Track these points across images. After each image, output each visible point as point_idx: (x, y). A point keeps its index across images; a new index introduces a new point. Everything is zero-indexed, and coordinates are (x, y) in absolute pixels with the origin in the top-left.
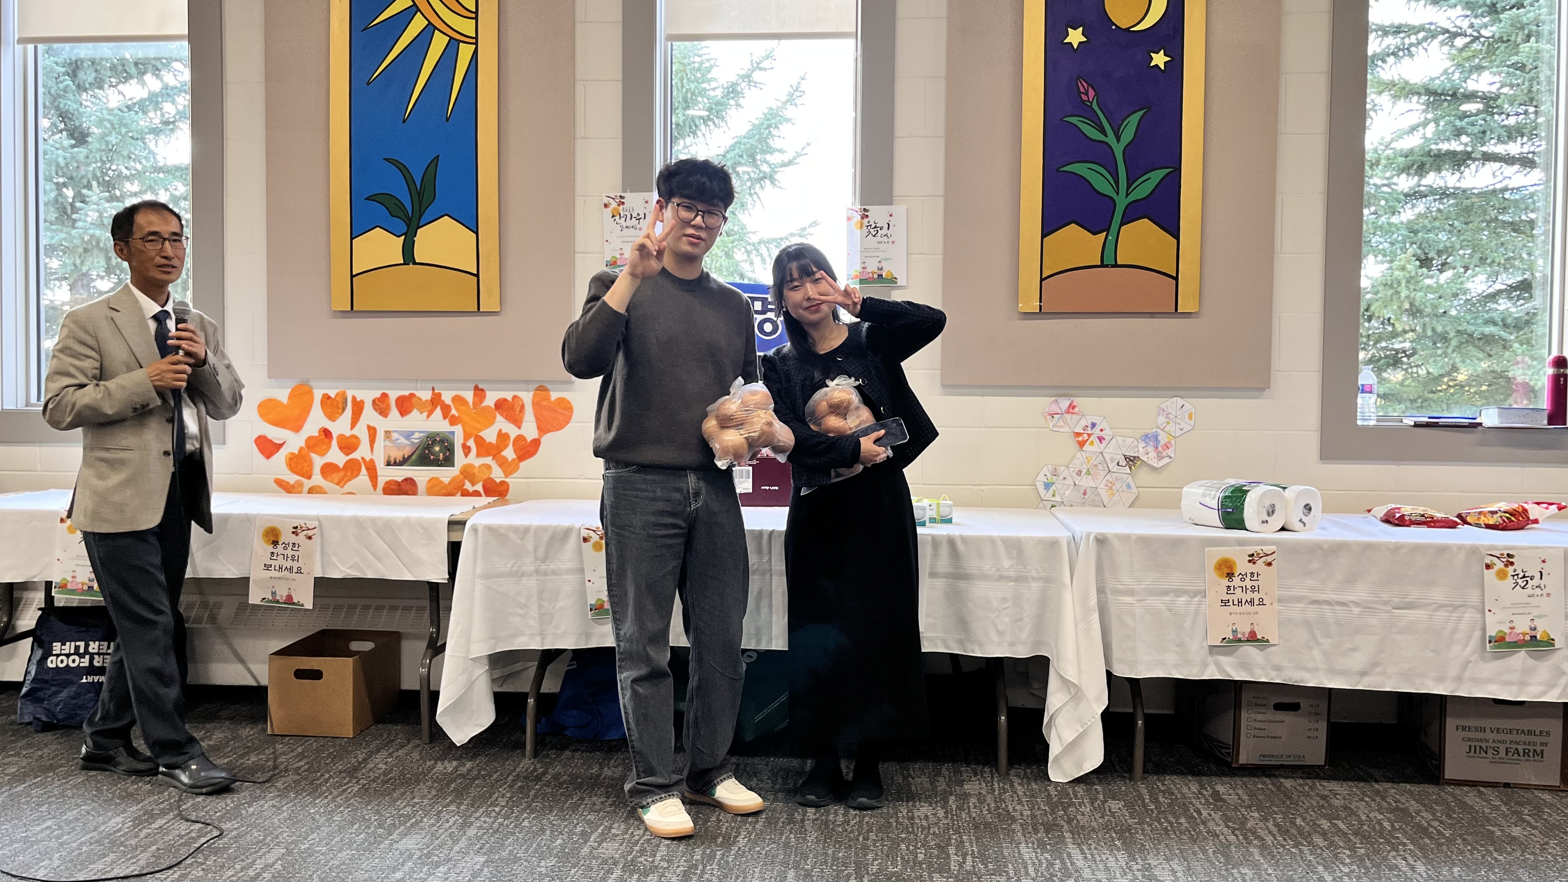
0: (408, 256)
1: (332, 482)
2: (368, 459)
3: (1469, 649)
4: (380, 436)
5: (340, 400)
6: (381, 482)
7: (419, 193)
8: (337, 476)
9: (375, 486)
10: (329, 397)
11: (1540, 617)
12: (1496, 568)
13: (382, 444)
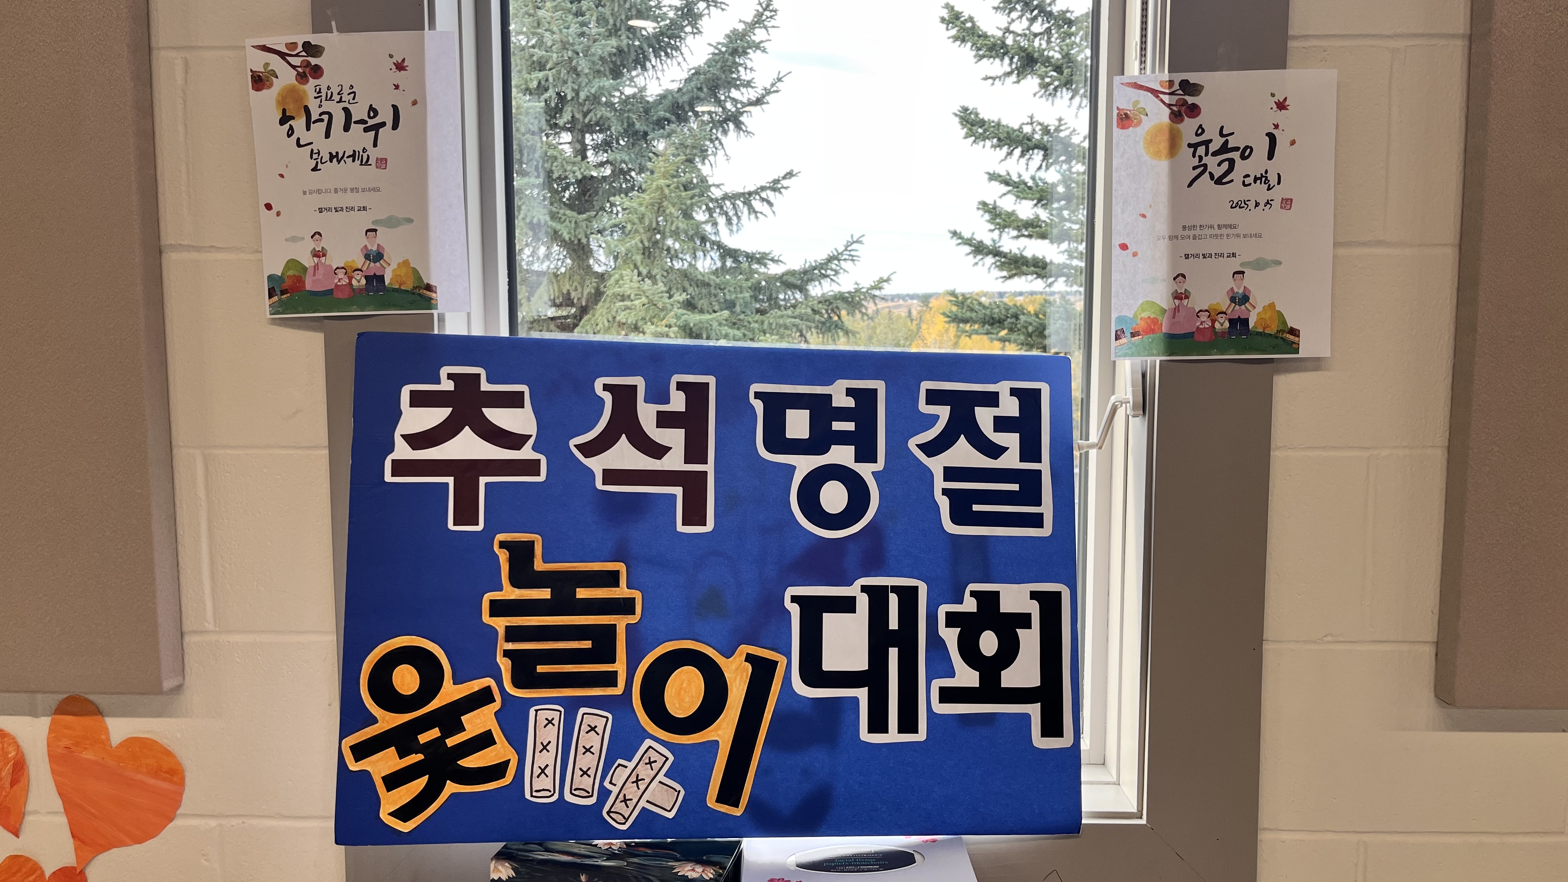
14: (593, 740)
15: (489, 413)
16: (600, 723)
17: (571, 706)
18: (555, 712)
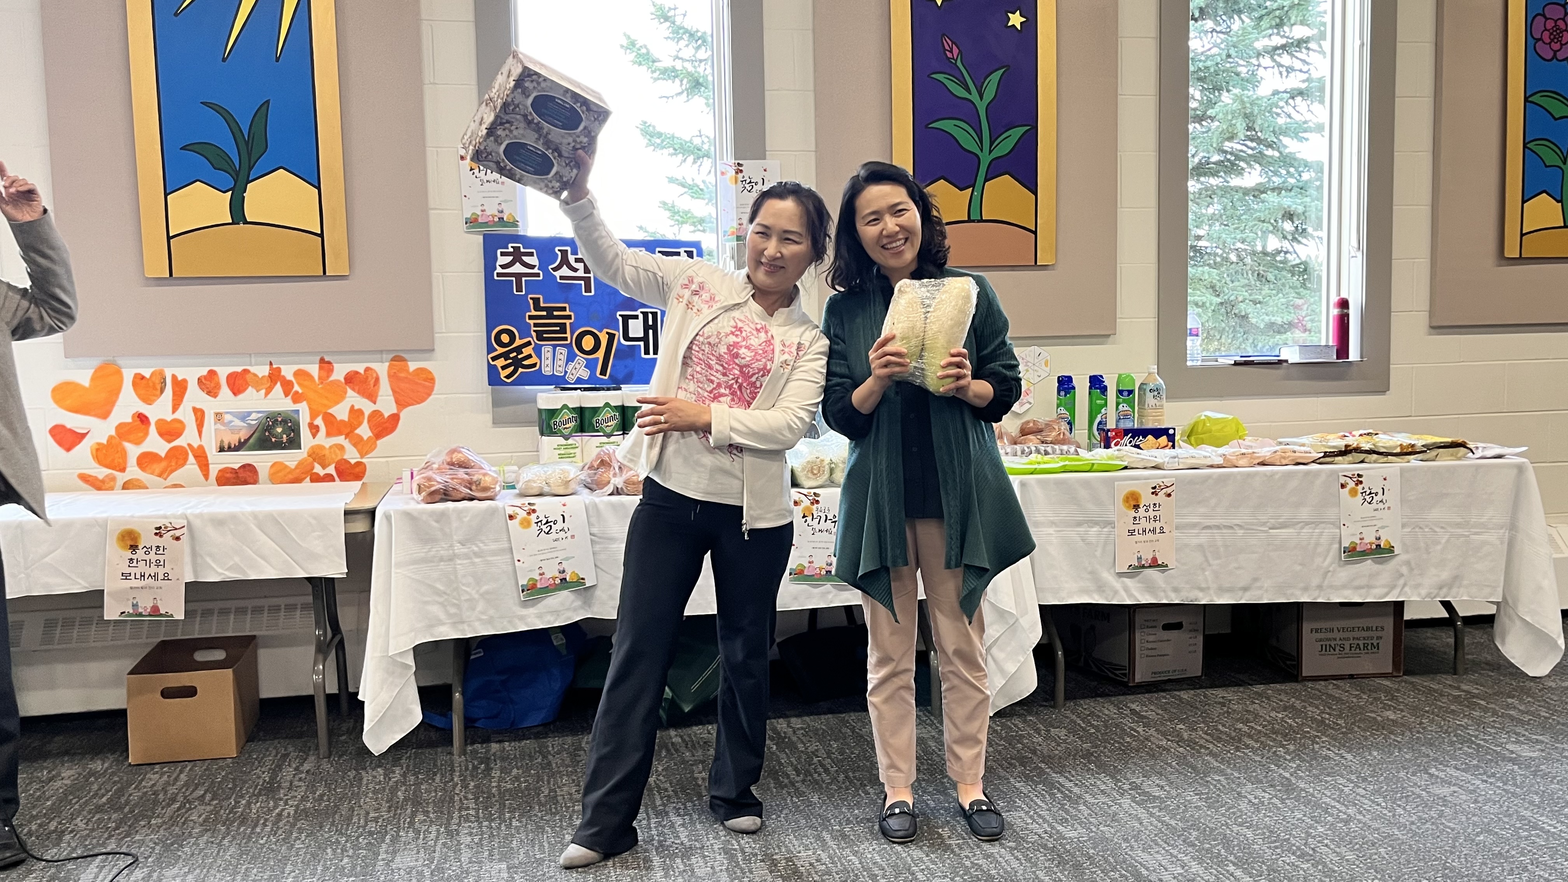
0: (238, 214)
1: (152, 474)
2: (195, 445)
3: (1329, 560)
4: (209, 419)
5: (157, 380)
6: (214, 470)
7: (247, 143)
8: (158, 467)
9: (206, 476)
10: (143, 378)
11: (1383, 527)
12: (1349, 487)
13: (213, 427)
14: (562, 357)
15: (524, 258)
16: (563, 352)
17: (555, 346)
18: (550, 349)
